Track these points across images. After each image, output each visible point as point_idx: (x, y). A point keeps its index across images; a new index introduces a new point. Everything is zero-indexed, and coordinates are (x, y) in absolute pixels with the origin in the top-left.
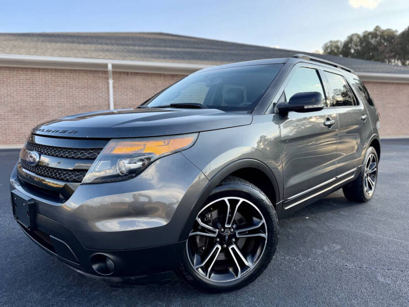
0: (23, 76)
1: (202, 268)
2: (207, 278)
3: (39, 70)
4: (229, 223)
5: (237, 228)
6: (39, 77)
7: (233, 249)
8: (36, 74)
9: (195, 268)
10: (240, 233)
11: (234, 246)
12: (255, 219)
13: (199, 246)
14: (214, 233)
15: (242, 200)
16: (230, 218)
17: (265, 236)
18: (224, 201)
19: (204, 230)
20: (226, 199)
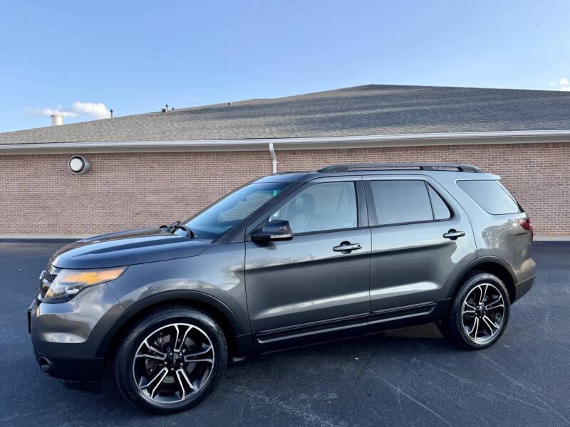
0: (186, 162)
1: (147, 388)
2: (151, 398)
3: (201, 154)
4: (177, 348)
5: (186, 354)
6: (202, 161)
7: (180, 373)
8: (199, 158)
9: (139, 388)
10: (188, 358)
11: (182, 370)
12: (204, 345)
13: (147, 367)
14: (163, 356)
15: (191, 326)
16: (179, 344)
17: (212, 361)
18: (174, 327)
19: (152, 353)
20: (176, 325)
